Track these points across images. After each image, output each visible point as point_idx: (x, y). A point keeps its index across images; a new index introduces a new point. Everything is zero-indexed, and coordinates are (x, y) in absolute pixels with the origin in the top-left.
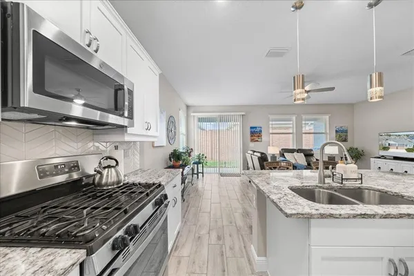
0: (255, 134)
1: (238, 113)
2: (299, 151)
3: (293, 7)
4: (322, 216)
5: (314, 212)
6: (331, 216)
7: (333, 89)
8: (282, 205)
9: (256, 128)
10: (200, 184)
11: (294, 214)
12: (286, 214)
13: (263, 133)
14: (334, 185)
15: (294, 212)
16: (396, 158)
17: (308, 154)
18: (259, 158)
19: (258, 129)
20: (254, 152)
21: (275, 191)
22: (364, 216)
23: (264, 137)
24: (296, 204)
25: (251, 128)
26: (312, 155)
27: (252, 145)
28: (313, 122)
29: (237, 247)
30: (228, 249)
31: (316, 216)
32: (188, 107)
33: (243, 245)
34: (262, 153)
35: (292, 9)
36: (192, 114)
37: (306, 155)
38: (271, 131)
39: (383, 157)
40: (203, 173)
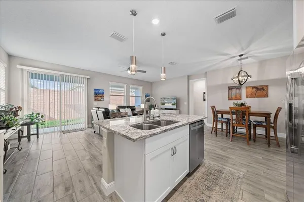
0: (99, 95)
1: (83, 76)
2: (128, 107)
3: (131, 11)
4: (151, 135)
5: (147, 134)
6: (154, 134)
7: (145, 72)
8: (129, 135)
9: (99, 90)
10: (33, 147)
11: (138, 138)
12: (133, 139)
13: (105, 95)
14: (150, 121)
15: (138, 137)
16: (166, 109)
17: (133, 109)
18: (103, 112)
19: (101, 91)
20: (99, 108)
21: (123, 129)
22: (165, 131)
23: (106, 98)
24: (137, 133)
25: (95, 90)
26: (135, 109)
27: (96, 103)
28: (134, 90)
29: (88, 188)
30: (78, 193)
31: (148, 137)
32: (10, 56)
33: (93, 183)
34: (106, 109)
35: (130, 13)
36: (18, 66)
37: (132, 110)
38: (110, 94)
39: (162, 109)
40: (37, 134)
